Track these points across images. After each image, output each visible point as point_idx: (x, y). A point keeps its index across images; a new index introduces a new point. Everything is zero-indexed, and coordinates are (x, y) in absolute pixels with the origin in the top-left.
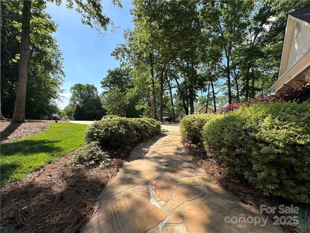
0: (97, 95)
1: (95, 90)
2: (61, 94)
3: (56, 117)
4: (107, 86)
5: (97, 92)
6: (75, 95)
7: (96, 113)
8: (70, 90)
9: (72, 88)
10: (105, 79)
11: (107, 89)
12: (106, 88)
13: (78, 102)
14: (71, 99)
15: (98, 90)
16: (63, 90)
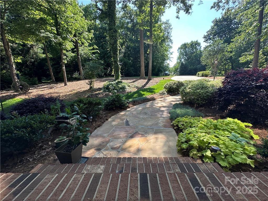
0: (200, 51)
1: (198, 45)
2: (171, 56)
3: (167, 74)
4: (210, 39)
5: (201, 47)
6: (181, 54)
7: (197, 68)
8: (178, 51)
9: (179, 49)
10: (209, 31)
11: (210, 43)
12: (208, 41)
13: (183, 60)
14: (178, 58)
15: (201, 45)
16: (172, 52)
